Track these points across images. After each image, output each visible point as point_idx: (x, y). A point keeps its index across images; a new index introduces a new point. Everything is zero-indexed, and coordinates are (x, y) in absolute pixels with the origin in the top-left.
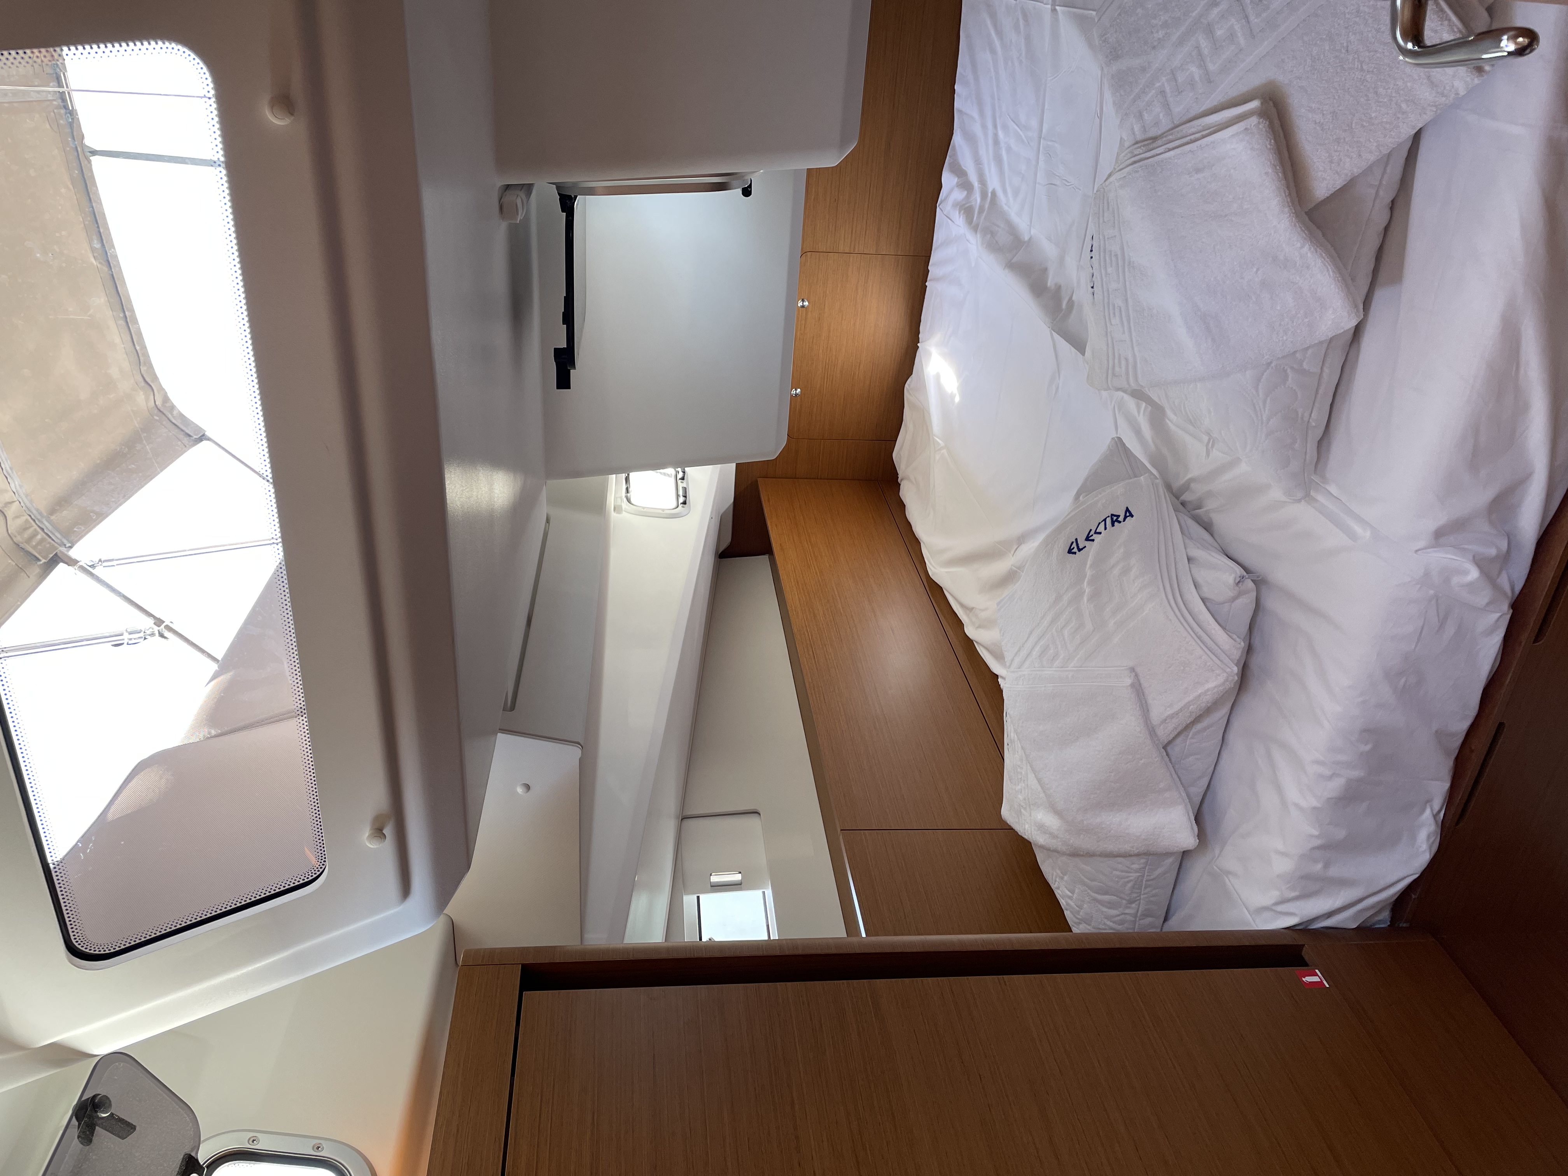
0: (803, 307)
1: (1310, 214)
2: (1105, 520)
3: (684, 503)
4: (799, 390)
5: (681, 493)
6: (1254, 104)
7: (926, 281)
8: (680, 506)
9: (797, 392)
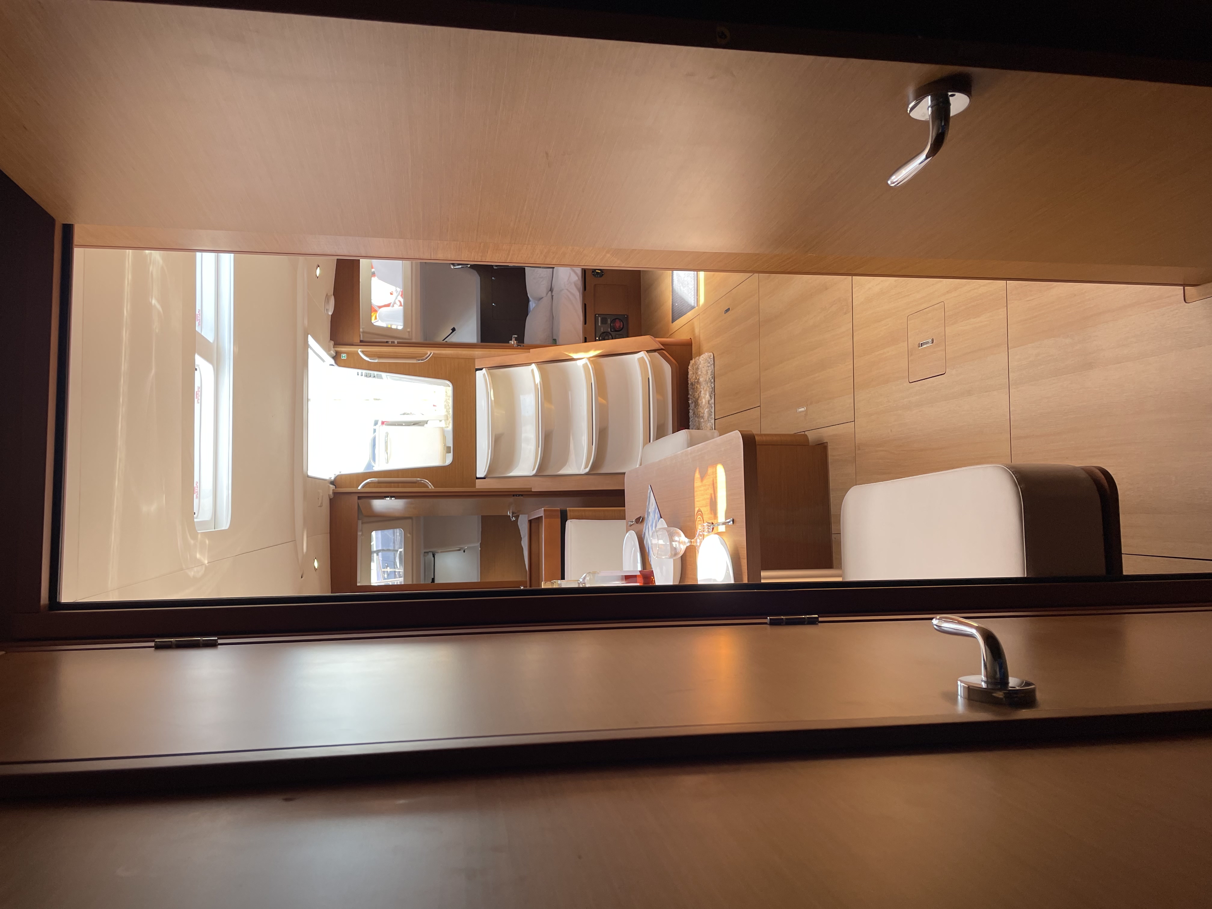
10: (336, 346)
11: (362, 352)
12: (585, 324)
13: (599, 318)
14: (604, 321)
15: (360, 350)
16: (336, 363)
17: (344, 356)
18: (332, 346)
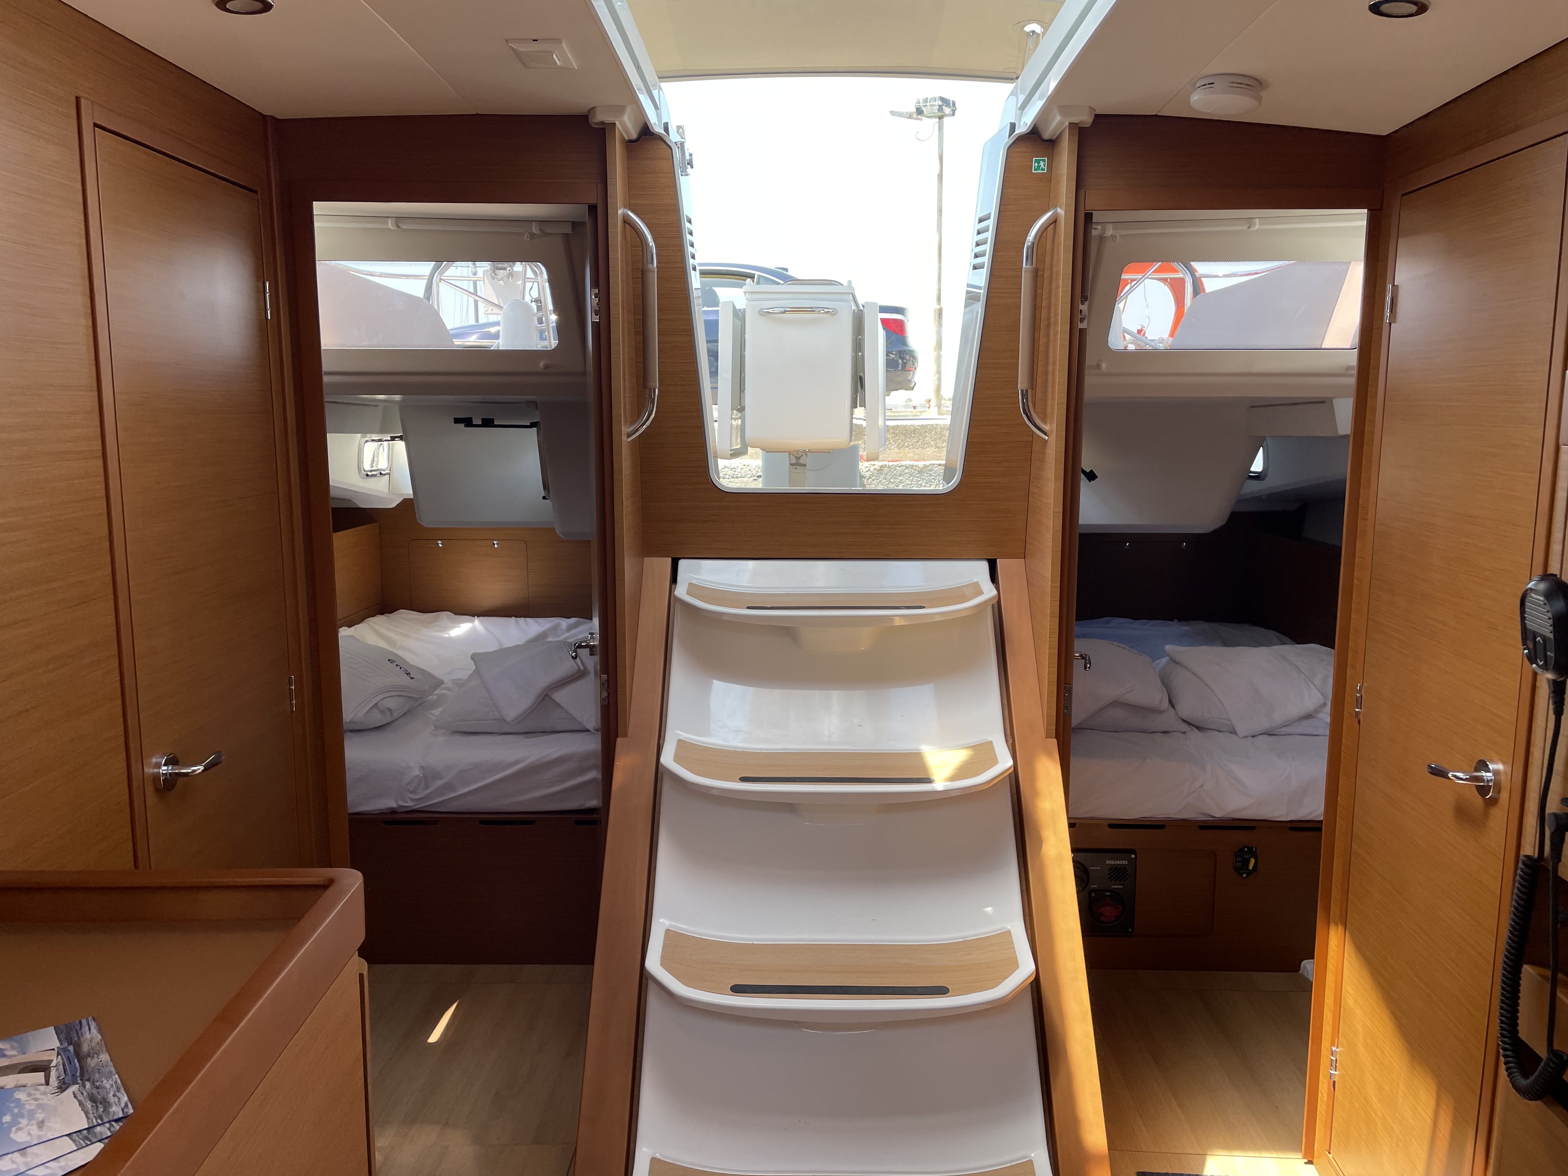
0: (494, 544)
1: (546, 695)
2: (407, 671)
3: (367, 475)
4: (441, 546)
5: (373, 473)
6: (582, 668)
7: (515, 617)
8: (365, 473)
9: (440, 545)
10: (1077, 132)
11: (1054, 222)
12: (1111, 826)
13: (1125, 862)
14: (1117, 873)
15: (1061, 211)
16: (1022, 138)
17: (1040, 165)
18: (1075, 120)
